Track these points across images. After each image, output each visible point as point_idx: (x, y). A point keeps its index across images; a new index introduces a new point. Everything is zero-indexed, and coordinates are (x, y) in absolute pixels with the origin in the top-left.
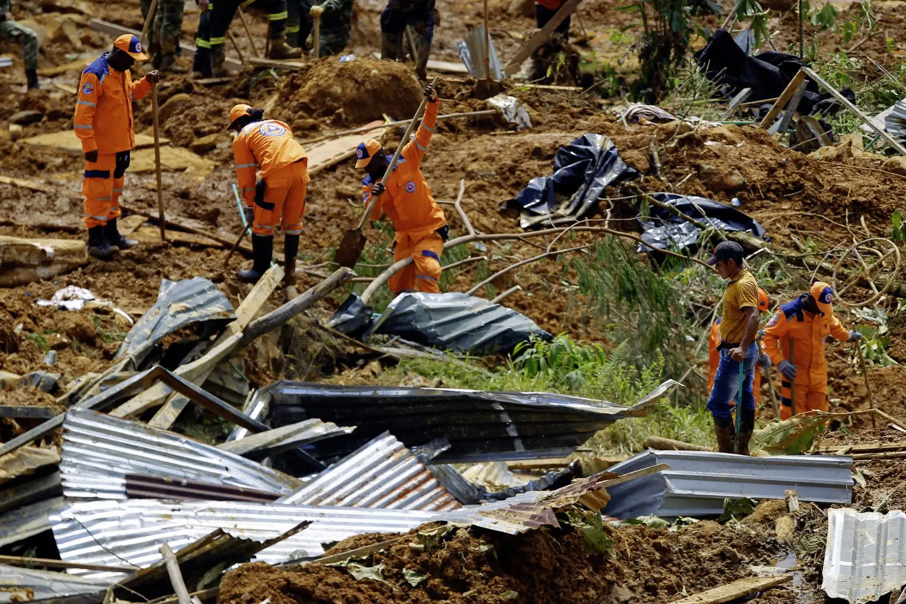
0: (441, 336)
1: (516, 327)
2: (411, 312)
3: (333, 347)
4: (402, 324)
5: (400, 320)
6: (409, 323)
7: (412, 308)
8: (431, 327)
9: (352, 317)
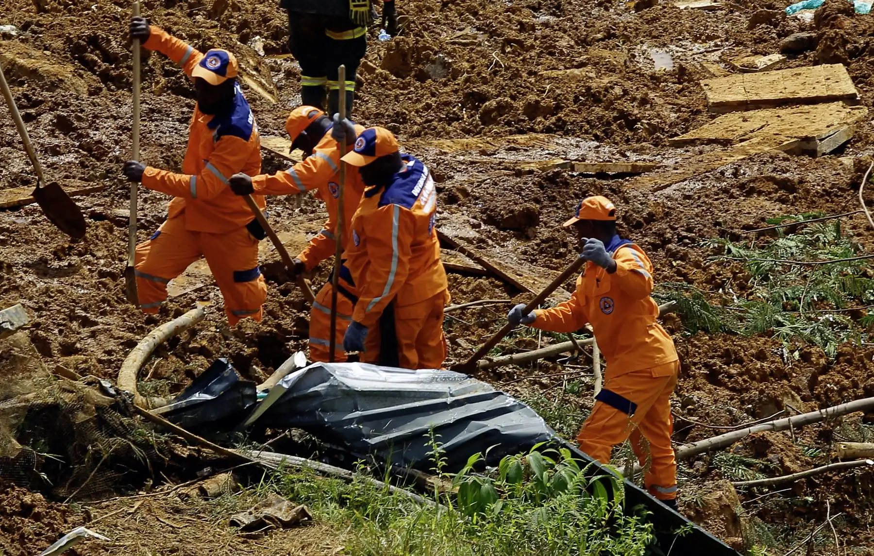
0: (369, 437)
1: (507, 427)
2: (317, 394)
3: (146, 446)
4: (302, 413)
5: (300, 406)
6: (312, 413)
7: (320, 388)
8: (351, 421)
9: (209, 397)
